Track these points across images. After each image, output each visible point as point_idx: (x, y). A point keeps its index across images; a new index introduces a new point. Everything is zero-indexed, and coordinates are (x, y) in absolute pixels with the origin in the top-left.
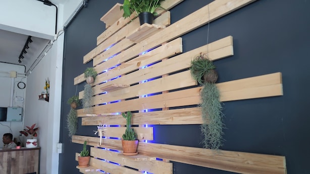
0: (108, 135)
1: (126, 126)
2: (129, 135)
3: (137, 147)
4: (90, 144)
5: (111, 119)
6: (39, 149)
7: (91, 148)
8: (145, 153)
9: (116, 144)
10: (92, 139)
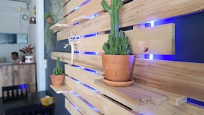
0: (82, 50)
1: (107, 32)
2: (117, 43)
3: (132, 69)
4: (65, 61)
5: (84, 26)
6: (35, 64)
7: (66, 65)
8: (149, 80)
9: (93, 62)
10: (66, 55)
